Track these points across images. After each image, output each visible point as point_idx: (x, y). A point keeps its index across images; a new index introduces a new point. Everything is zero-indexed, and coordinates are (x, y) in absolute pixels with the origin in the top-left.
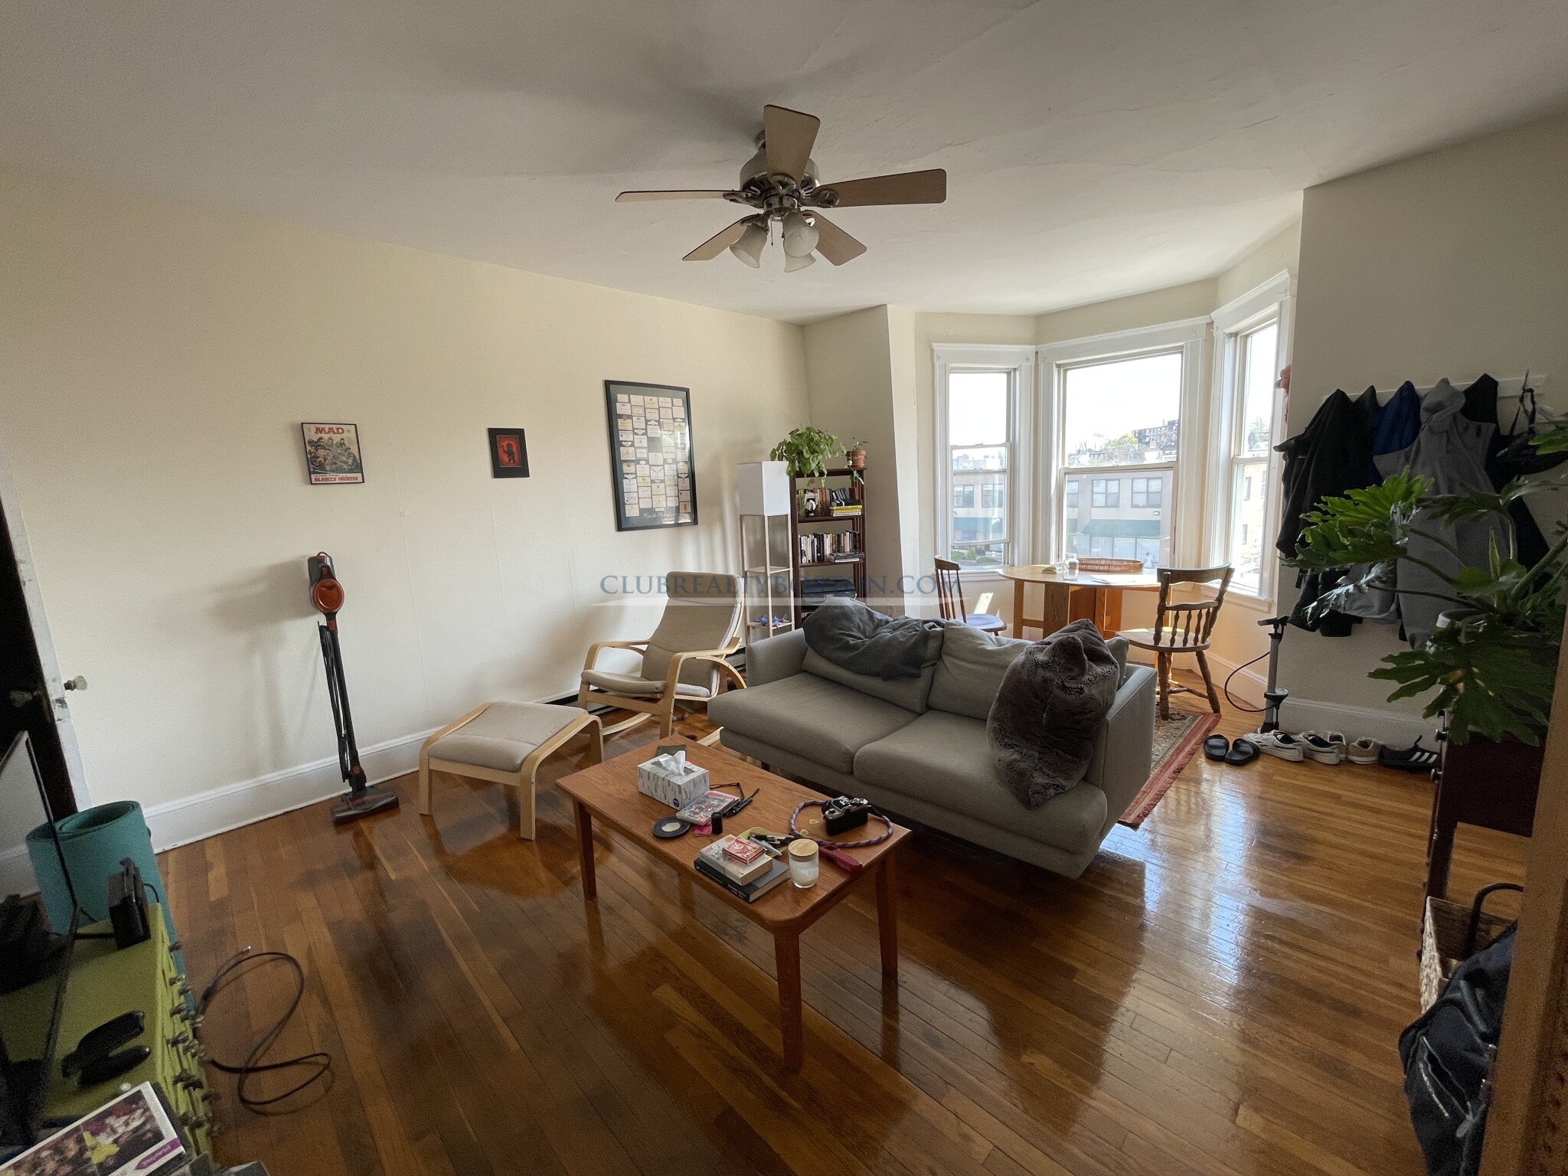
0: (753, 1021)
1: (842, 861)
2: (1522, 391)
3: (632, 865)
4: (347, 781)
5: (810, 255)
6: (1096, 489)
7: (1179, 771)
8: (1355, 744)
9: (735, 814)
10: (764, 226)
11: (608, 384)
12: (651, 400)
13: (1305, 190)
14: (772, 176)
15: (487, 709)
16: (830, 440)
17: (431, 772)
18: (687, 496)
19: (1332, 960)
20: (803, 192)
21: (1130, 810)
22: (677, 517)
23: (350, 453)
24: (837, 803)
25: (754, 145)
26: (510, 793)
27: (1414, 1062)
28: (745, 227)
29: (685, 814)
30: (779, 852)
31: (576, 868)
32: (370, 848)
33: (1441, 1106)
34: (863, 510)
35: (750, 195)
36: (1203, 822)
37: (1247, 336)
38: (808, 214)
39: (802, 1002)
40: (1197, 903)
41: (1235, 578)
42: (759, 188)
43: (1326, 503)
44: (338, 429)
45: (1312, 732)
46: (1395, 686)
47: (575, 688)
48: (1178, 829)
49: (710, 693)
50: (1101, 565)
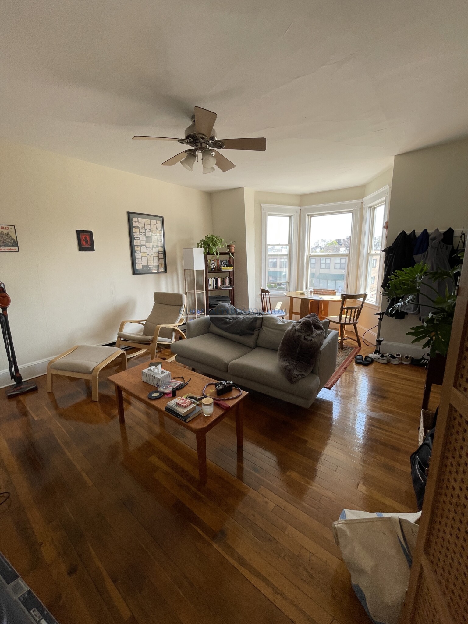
0: (188, 467)
1: (222, 405)
2: (461, 234)
3: (140, 410)
4: (13, 379)
5: (213, 168)
6: (322, 262)
7: (346, 368)
8: (404, 357)
9: (181, 389)
10: (194, 154)
11: (129, 213)
12: (147, 220)
13: (395, 156)
14: (198, 134)
15: (77, 348)
16: (221, 240)
17: (52, 374)
18: (162, 261)
19: (391, 432)
20: (210, 142)
21: (328, 383)
22: (158, 269)
23: (12, 238)
24: (221, 383)
25: (190, 120)
26: (87, 382)
27: (414, 465)
28: (186, 154)
29: (161, 389)
30: (198, 403)
31: (116, 412)
32: (24, 407)
33: (421, 479)
34: (233, 269)
35: (189, 141)
36: (354, 387)
37: (375, 208)
38: (212, 151)
39: (207, 459)
40: (351, 416)
41: (368, 297)
42: (193, 139)
43: (396, 273)
44: (6, 227)
45: (390, 353)
46: (414, 338)
47: (115, 339)
48: (344, 389)
49: (172, 341)
50: (321, 292)
